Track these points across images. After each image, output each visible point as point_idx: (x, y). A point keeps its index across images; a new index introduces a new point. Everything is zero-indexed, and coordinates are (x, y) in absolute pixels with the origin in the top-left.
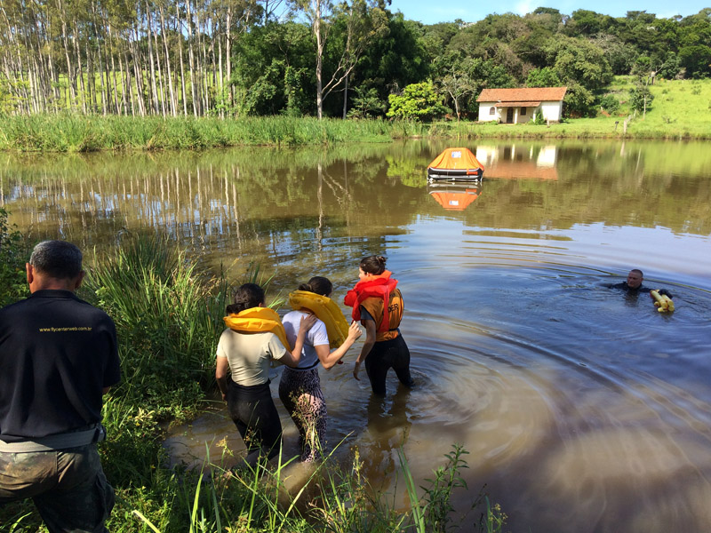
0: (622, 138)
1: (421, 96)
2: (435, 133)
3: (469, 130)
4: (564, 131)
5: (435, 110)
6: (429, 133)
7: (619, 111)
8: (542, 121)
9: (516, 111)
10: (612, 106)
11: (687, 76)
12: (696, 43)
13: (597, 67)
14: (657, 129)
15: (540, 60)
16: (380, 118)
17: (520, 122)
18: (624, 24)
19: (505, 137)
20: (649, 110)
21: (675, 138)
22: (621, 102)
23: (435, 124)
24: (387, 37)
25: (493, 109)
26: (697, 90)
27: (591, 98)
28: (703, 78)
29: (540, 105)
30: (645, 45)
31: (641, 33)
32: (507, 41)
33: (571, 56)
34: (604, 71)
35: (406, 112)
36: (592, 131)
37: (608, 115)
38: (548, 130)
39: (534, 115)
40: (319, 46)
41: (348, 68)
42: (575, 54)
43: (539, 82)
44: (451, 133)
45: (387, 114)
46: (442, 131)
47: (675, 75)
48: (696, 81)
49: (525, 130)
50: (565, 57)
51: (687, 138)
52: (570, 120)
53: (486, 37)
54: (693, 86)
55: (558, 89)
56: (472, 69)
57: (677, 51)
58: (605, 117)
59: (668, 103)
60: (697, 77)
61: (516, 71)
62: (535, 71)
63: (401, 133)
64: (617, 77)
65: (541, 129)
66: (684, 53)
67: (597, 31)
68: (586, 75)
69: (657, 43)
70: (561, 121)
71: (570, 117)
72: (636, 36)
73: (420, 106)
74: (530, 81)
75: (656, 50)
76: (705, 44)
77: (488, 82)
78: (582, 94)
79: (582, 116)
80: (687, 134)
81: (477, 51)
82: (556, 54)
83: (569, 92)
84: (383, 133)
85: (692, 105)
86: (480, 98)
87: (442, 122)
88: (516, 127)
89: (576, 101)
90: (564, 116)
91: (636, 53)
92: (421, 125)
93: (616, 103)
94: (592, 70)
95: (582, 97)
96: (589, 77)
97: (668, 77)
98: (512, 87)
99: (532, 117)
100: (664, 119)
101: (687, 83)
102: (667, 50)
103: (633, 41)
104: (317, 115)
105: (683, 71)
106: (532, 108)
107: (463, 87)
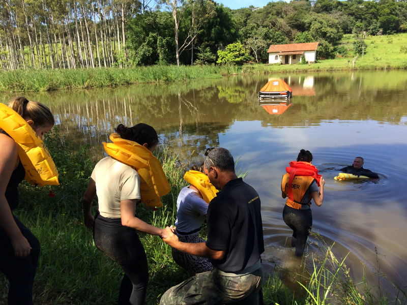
0: (352, 70)
1: (236, 51)
2: (245, 71)
3: (265, 69)
4: (318, 68)
5: (245, 59)
6: (242, 72)
7: (348, 55)
8: (305, 62)
9: (290, 57)
10: (343, 52)
11: (384, 33)
12: (388, 14)
13: (334, 30)
14: (372, 64)
15: (302, 27)
16: (213, 64)
17: (293, 63)
18: (346, 5)
19: (285, 72)
20: (365, 53)
21: (382, 69)
22: (348, 49)
23: (245, 66)
24: (215, 18)
25: (277, 56)
26: (390, 41)
27: (332, 48)
28: (393, 34)
29: (304, 53)
30: (359, 16)
31: (356, 10)
32: (282, 17)
33: (319, 24)
34: (338, 32)
35: (228, 60)
36: (335, 67)
37: (341, 57)
38: (309, 67)
39: (301, 59)
40: (176, 24)
41: (193, 36)
42: (321, 23)
43: (302, 40)
44: (254, 71)
45: (217, 62)
46: (249, 70)
47: (376, 33)
48: (389, 36)
49: (296, 68)
50: (316, 25)
51: (389, 69)
52: (320, 61)
53: (270, 15)
54: (387, 39)
55: (313, 43)
56: (263, 34)
57: (377, 19)
58: (340, 58)
59: (375, 49)
60: (390, 34)
61: (288, 34)
62: (299, 34)
63: (226, 72)
64: (344, 36)
65: (305, 67)
66: (381, 20)
67: (331, 9)
68: (328, 35)
69: (366, 15)
70: (316, 62)
71: (320, 59)
72: (353, 11)
73: (236, 57)
74: (297, 40)
75: (365, 19)
76: (393, 14)
77: (273, 41)
78: (326, 46)
79: (327, 58)
80: (389, 66)
81: (265, 24)
82: (311, 24)
83: (320, 45)
84: (216, 73)
85: (389, 50)
86: (269, 51)
87: (249, 65)
88: (291, 66)
89: (323, 50)
90: (316, 59)
91: (354, 21)
92: (237, 67)
93: (346, 50)
94: (332, 32)
95: (326, 48)
96: (330, 36)
97: (373, 34)
98: (286, 43)
99: (299, 60)
100: (374, 58)
101: (384, 37)
102: (372, 19)
103: (352, 14)
104: (176, 64)
105: (381, 30)
106: (299, 55)
107: (259, 44)
